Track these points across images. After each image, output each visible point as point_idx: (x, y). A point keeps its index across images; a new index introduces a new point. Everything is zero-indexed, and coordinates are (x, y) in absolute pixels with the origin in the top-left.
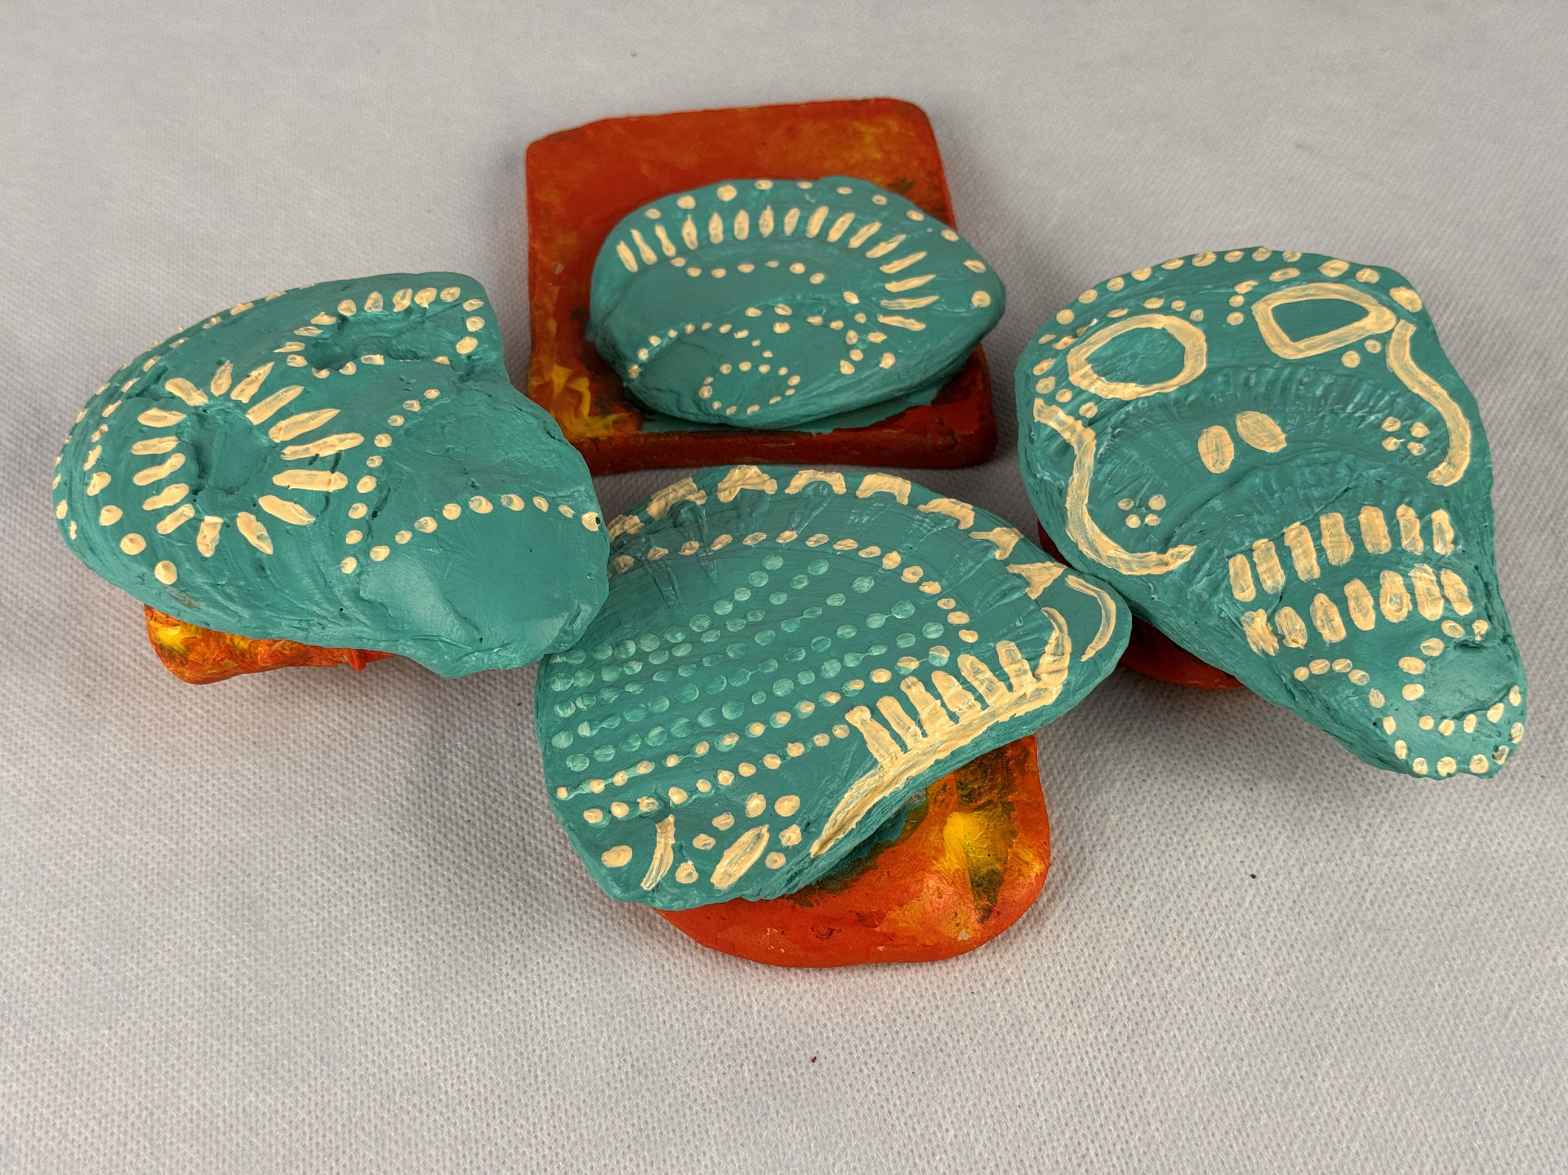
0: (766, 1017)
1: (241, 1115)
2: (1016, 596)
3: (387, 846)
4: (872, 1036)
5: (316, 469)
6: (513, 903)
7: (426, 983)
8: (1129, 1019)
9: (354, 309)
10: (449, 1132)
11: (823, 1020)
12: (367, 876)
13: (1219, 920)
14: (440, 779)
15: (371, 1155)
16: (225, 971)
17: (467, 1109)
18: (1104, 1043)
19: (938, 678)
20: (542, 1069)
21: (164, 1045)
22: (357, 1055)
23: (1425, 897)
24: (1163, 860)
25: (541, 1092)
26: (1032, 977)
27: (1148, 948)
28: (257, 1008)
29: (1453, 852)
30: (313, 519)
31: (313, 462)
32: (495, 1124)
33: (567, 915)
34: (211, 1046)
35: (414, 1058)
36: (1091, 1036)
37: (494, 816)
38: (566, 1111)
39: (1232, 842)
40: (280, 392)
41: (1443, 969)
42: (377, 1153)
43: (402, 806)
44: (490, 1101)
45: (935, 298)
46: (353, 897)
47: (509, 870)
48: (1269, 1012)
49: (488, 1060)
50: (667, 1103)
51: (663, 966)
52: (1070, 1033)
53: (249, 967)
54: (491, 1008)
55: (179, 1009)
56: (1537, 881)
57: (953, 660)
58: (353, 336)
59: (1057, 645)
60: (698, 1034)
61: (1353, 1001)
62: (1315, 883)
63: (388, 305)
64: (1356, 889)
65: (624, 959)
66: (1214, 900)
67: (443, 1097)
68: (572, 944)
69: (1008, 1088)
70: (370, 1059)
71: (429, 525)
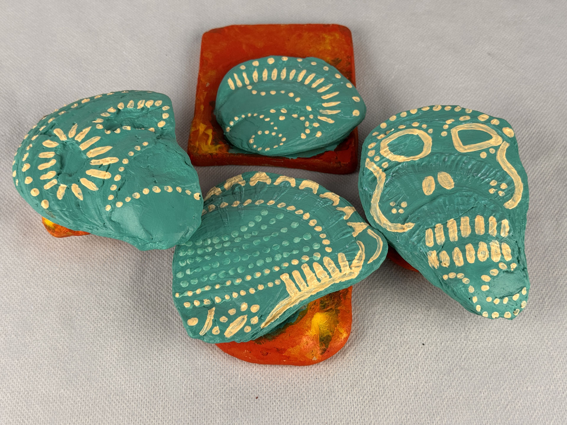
0: (243, 380)
1: (58, 397)
2: (349, 235)
3: (120, 302)
4: (279, 391)
5: (101, 170)
6: (161, 328)
7: (127, 355)
8: (370, 394)
9: (123, 107)
10: (128, 411)
11: (262, 383)
12: (112, 312)
13: (408, 360)
14: (142, 278)
15: (100, 417)
16: (59, 343)
17: (135, 403)
18: (360, 402)
19: (316, 265)
20: (163, 391)
21: (35, 368)
22: (100, 379)
23: (484, 358)
24: (392, 335)
25: (161, 399)
26: (338, 375)
27: (381, 368)
28: (68, 358)
29: (497, 342)
30: (98, 189)
31: (100, 167)
32: (143, 410)
33: (179, 334)
34: (51, 370)
35: (119, 382)
36: (356, 399)
37: (159, 294)
38: (169, 408)
39: (418, 331)
40: (92, 139)
41: (486, 387)
42: (102, 416)
43: (127, 287)
44: (143, 401)
45: (340, 111)
46: (106, 320)
47: (161, 315)
48: (421, 397)
49: (144, 386)
50: (204, 408)
51: (209, 357)
52: (348, 397)
53: (68, 342)
54: (148, 367)
55: (42, 355)
56: (526, 357)
57: (321, 259)
58: (121, 117)
59: (360, 256)
60: (218, 384)
61: (451, 396)
62: (445, 349)
63: (136, 106)
64: (460, 353)
65: (196, 353)
66: (408, 352)
67: (127, 398)
68: (179, 345)
69: (323, 416)
70: (104, 381)
71: (137, 196)
